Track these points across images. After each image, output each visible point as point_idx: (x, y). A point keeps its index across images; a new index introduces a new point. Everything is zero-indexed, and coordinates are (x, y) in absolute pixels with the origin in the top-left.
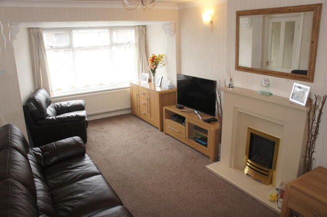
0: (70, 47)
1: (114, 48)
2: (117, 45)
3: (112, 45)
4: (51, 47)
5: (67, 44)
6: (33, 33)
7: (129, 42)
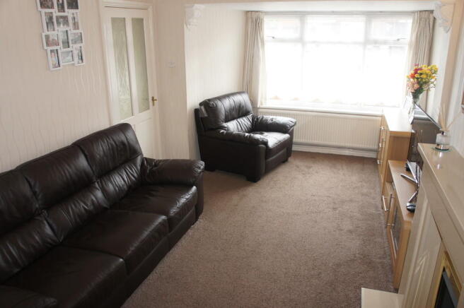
0: (301, 40)
1: (369, 47)
2: (376, 42)
3: (367, 42)
4: (273, 38)
5: (296, 35)
6: (252, 18)
7: (398, 40)
